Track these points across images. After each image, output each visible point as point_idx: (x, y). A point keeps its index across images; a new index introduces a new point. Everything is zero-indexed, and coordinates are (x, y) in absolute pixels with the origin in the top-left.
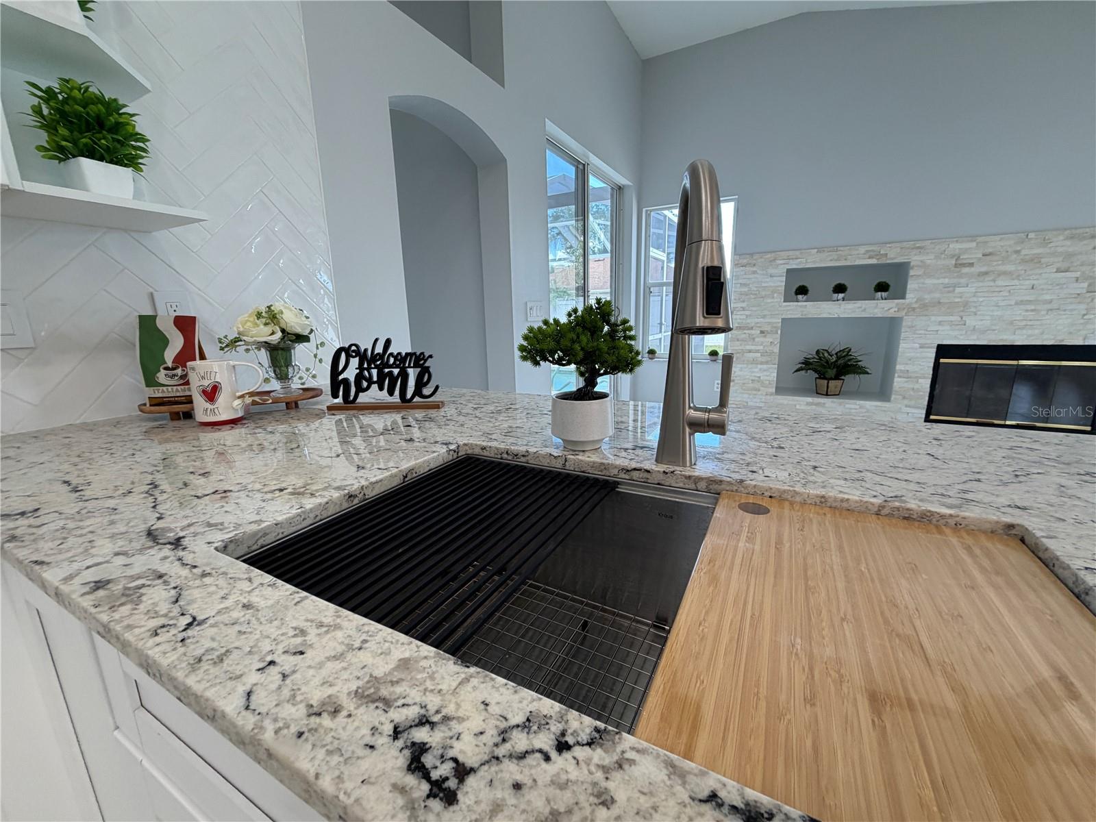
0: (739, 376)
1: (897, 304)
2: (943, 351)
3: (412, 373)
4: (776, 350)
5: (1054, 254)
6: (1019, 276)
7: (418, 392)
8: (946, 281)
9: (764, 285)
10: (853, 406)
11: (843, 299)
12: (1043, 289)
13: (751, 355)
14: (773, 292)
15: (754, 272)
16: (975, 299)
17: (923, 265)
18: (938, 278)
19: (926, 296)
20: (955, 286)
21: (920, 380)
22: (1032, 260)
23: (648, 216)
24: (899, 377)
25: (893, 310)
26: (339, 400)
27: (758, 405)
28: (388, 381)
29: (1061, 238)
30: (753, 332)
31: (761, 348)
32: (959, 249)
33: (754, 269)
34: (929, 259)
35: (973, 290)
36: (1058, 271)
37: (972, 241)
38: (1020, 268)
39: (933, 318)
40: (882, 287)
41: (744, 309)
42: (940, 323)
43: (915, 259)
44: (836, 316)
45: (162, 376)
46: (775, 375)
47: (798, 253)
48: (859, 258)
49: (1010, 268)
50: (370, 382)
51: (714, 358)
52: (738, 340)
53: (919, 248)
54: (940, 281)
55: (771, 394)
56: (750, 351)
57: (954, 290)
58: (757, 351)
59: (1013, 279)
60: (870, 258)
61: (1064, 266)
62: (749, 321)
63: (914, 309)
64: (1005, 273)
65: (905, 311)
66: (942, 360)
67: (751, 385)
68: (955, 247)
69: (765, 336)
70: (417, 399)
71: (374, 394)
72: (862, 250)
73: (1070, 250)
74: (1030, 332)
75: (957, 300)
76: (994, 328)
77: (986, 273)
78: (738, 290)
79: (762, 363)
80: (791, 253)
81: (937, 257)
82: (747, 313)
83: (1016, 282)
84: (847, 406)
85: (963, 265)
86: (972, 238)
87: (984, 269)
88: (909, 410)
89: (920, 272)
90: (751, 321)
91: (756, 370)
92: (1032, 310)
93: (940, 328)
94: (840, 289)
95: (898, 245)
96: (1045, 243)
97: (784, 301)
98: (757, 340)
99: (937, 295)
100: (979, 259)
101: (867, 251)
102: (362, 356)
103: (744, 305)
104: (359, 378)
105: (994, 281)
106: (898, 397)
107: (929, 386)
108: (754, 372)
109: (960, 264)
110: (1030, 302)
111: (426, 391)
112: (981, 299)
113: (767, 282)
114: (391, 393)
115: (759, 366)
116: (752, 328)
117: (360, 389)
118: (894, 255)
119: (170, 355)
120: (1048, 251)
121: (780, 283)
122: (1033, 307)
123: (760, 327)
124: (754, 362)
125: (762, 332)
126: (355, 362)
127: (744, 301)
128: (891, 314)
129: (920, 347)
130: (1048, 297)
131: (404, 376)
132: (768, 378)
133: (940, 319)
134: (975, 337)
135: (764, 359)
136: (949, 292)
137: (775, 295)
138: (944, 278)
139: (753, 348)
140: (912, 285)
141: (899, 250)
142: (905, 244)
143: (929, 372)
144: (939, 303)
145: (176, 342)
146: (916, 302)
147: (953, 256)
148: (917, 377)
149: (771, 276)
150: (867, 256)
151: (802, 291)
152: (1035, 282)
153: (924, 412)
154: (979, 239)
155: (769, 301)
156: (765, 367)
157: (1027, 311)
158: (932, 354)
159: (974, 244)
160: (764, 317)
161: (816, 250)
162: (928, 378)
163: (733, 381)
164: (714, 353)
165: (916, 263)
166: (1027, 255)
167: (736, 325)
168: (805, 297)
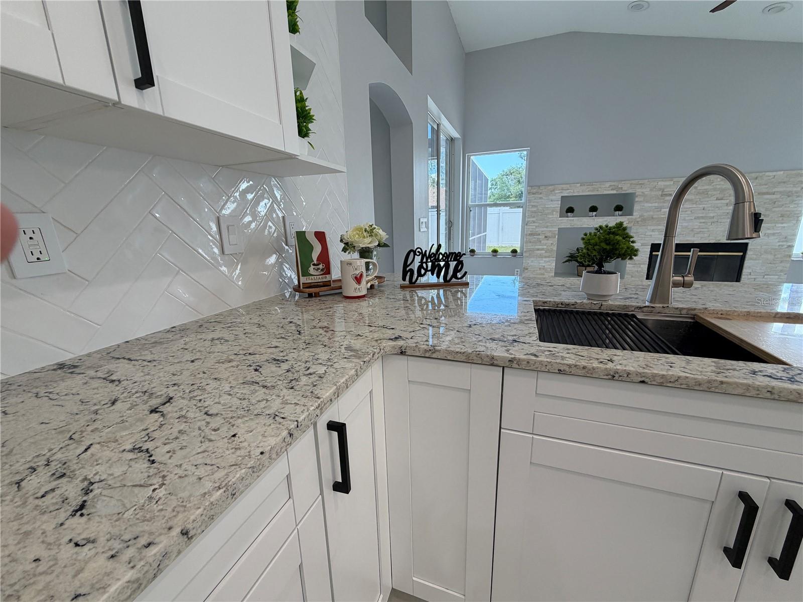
0: (531, 266)
1: (628, 219)
2: (654, 247)
3: (453, 264)
4: (555, 248)
5: (715, 189)
6: (697, 202)
7: (454, 276)
8: (656, 205)
9: (547, 206)
11: (596, 216)
12: (709, 210)
13: (539, 252)
14: (553, 211)
15: (541, 198)
17: (643, 195)
18: (652, 203)
19: (645, 214)
20: (661, 208)
21: (642, 266)
22: (703, 193)
23: (469, 159)
26: (407, 282)
28: (436, 269)
30: (540, 237)
31: (545, 247)
32: (664, 185)
33: (541, 196)
34: (647, 191)
36: (717, 199)
37: (672, 180)
38: (697, 197)
39: (649, 228)
40: (619, 208)
41: (534, 222)
42: (653, 231)
43: (639, 191)
44: (592, 226)
45: (312, 270)
46: (554, 264)
47: (568, 186)
48: (605, 190)
49: (691, 197)
50: (426, 270)
51: (514, 254)
52: (530, 242)
53: (641, 184)
54: (653, 205)
56: (538, 250)
57: (661, 210)
58: (542, 249)
59: (693, 204)
60: (612, 190)
61: (720, 196)
62: (537, 230)
63: (638, 222)
65: (633, 223)
66: (654, 253)
67: (539, 272)
68: (661, 184)
69: (548, 240)
70: (454, 280)
71: (430, 278)
72: (608, 185)
73: (724, 187)
74: (702, 235)
75: (662, 216)
76: (682, 233)
78: (530, 209)
79: (546, 257)
80: (564, 186)
81: (651, 190)
82: (537, 224)
83: (694, 206)
85: (666, 195)
86: (671, 179)
89: (641, 199)
90: (539, 230)
91: (541, 262)
92: (704, 222)
93: (653, 233)
94: (593, 209)
95: (628, 182)
96: (711, 183)
97: (560, 217)
98: (542, 242)
99: (651, 213)
101: (611, 186)
102: (423, 255)
103: (534, 219)
104: (420, 267)
106: (628, 276)
107: (646, 269)
108: (539, 263)
109: (664, 195)
110: (702, 218)
111: (459, 275)
113: (549, 204)
114: (438, 276)
115: (544, 259)
116: (538, 235)
117: (420, 275)
118: (626, 188)
119: (315, 256)
120: (712, 188)
121: (557, 205)
122: (704, 221)
123: (545, 234)
124: (541, 256)
125: (546, 237)
126: (418, 259)
127: (534, 217)
129: (642, 245)
130: (712, 215)
131: (447, 266)
132: (548, 267)
133: (653, 228)
135: (547, 254)
136: (658, 211)
137: (554, 213)
138: (656, 202)
139: (540, 247)
140: (637, 207)
141: (629, 185)
142: (633, 182)
143: (647, 261)
144: (652, 218)
145: (317, 249)
146: (639, 218)
147: (660, 189)
148: (639, 264)
149: (552, 201)
150: (611, 188)
151: (570, 210)
152: (705, 206)
154: (675, 180)
155: (550, 216)
156: (547, 259)
157: (701, 223)
158: (648, 249)
159: (672, 183)
160: (547, 227)
161: (579, 184)
162: (646, 264)
163: (527, 269)
164: (514, 251)
165: (640, 194)
166: (700, 190)
167: (529, 232)
168: (572, 214)
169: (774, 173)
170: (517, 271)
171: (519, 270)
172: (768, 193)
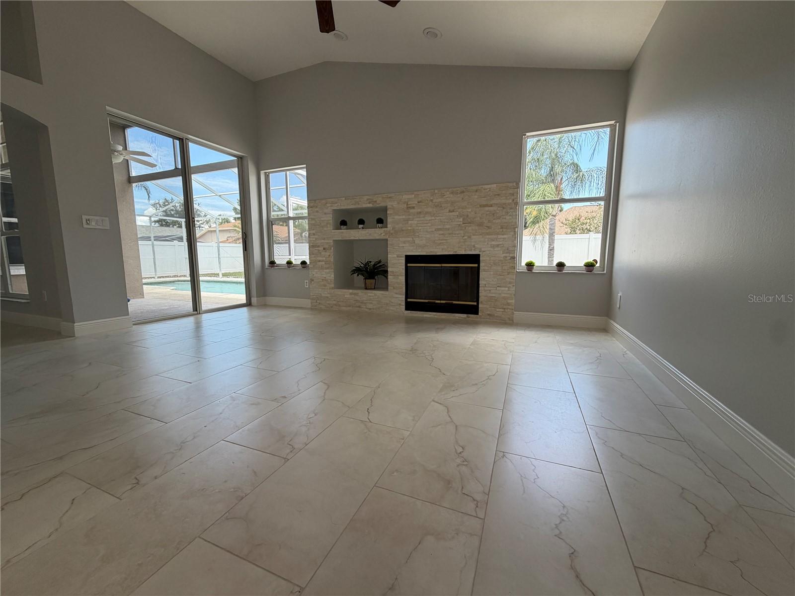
0: (316, 277)
1: (384, 231)
2: (409, 259)
4: (332, 260)
5: (446, 202)
6: (434, 214)
8: (404, 217)
9: (322, 219)
10: (371, 295)
11: (363, 228)
12: (445, 222)
13: (321, 263)
15: (317, 212)
16: (417, 228)
17: (392, 208)
18: (400, 215)
19: (397, 226)
20: (408, 220)
21: (400, 277)
22: (438, 205)
23: (267, 178)
24: (390, 275)
25: (383, 234)
27: (326, 295)
29: (448, 193)
30: (320, 249)
31: (324, 259)
32: (408, 198)
33: (317, 209)
34: (395, 204)
35: (416, 222)
36: (450, 211)
37: (413, 194)
38: (434, 209)
39: (401, 239)
40: (380, 221)
41: (314, 234)
42: (404, 242)
43: (389, 204)
44: (357, 238)
46: (333, 276)
47: (336, 200)
48: (364, 203)
49: (430, 210)
51: (303, 265)
53: (390, 198)
54: (401, 217)
55: (332, 288)
56: (319, 261)
57: (408, 222)
58: (323, 261)
59: (432, 216)
60: (369, 203)
61: (451, 208)
62: (317, 242)
63: (392, 234)
64: (427, 213)
65: (388, 235)
66: (409, 265)
67: (322, 283)
68: (405, 197)
69: (326, 251)
72: (366, 198)
73: (453, 199)
74: (443, 247)
75: (409, 228)
76: (427, 245)
77: (420, 212)
78: (311, 222)
80: (333, 200)
81: (398, 203)
82: (316, 237)
83: (433, 218)
84: (369, 294)
86: (412, 192)
87: (419, 210)
88: (397, 296)
89: (391, 212)
90: (319, 242)
92: (442, 234)
93: (405, 245)
94: (361, 222)
95: (380, 195)
96: (443, 196)
97: (334, 229)
98: (322, 253)
99: (401, 225)
100: (416, 204)
101: (368, 199)
103: (314, 232)
105: (424, 217)
106: (391, 288)
107: (404, 280)
108: (322, 274)
109: (409, 207)
110: (440, 229)
112: (420, 228)
113: (324, 217)
115: (325, 270)
116: (319, 246)
118: (380, 202)
120: (444, 200)
121: (329, 218)
122: (442, 232)
123: (323, 246)
124: (322, 268)
125: (324, 249)
127: (314, 230)
128: (382, 237)
129: (397, 257)
130: (448, 227)
132: (329, 278)
133: (404, 239)
134: (420, 250)
135: (327, 266)
136: (406, 223)
137: (328, 225)
138: (403, 215)
139: (321, 259)
140: (389, 220)
141: (381, 199)
142: (384, 196)
143: (404, 271)
144: (402, 230)
146: (392, 230)
147: (405, 203)
148: (397, 275)
149: (325, 214)
150: (368, 202)
151: (343, 223)
152: (441, 218)
153: (404, 297)
154: (415, 193)
155: (325, 229)
156: (328, 271)
157: (440, 234)
158: (403, 261)
159: (413, 196)
160: (324, 239)
161: (344, 198)
162: (403, 276)
163: (313, 280)
164: (304, 263)
165: (390, 207)
166: (436, 202)
167: (311, 244)
168: (345, 227)
169: (489, 186)
170: (307, 283)
171: (307, 281)
172: (487, 206)
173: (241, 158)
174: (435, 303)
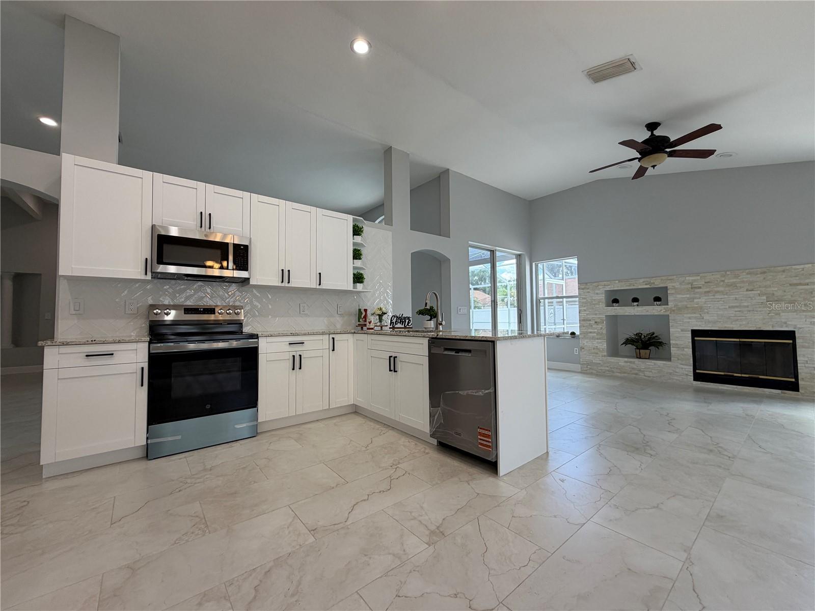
0: (586, 346)
1: (664, 308)
2: (695, 333)
3: (407, 321)
4: (604, 332)
5: (743, 282)
6: (727, 293)
7: (408, 325)
8: (688, 296)
9: (594, 298)
10: (649, 364)
11: (638, 305)
12: (741, 300)
14: (599, 302)
15: (588, 292)
16: (706, 305)
17: (674, 288)
18: (684, 295)
19: (679, 304)
20: (694, 298)
21: (685, 349)
22: (731, 285)
23: (537, 266)
24: (673, 347)
25: (662, 311)
26: (392, 326)
27: (598, 362)
28: (401, 322)
29: (744, 274)
30: (591, 322)
31: (596, 330)
32: (692, 280)
33: (589, 290)
34: (677, 285)
35: (703, 300)
36: (748, 290)
37: (699, 276)
38: (727, 289)
39: (685, 315)
40: (657, 299)
41: (585, 310)
42: (690, 318)
43: (670, 285)
44: (633, 314)
45: (361, 320)
46: (606, 345)
47: (609, 283)
48: (641, 285)
49: (721, 289)
50: (398, 322)
51: (573, 336)
52: (584, 327)
53: (670, 279)
55: (605, 356)
56: (591, 333)
57: (693, 301)
58: (594, 332)
59: (724, 295)
60: (646, 285)
61: (750, 288)
62: (588, 316)
63: (674, 310)
64: (717, 292)
65: (669, 311)
66: (696, 338)
67: (593, 351)
68: (689, 279)
69: (598, 325)
70: (408, 326)
71: (399, 325)
72: (641, 281)
73: (751, 280)
74: (740, 323)
75: (696, 306)
76: (720, 320)
77: (709, 292)
78: (581, 301)
79: (597, 339)
80: (605, 283)
81: (680, 284)
82: (588, 312)
83: (726, 296)
84: (647, 363)
85: (696, 288)
86: (697, 274)
87: (708, 290)
88: (682, 366)
89: (673, 292)
90: (590, 317)
91: (594, 343)
92: (740, 311)
93: (690, 320)
94: (635, 300)
95: (659, 278)
96: (737, 276)
97: (606, 307)
98: (594, 326)
99: (685, 303)
100: (703, 285)
101: (644, 282)
102: (397, 317)
103: (585, 308)
104: (396, 321)
105: (714, 295)
106: (675, 359)
107: (691, 353)
108: (593, 344)
109: (694, 287)
110: (737, 307)
111: (410, 324)
112: (709, 305)
113: (595, 297)
114: (402, 325)
115: (597, 341)
116: (590, 320)
117: (396, 324)
118: (658, 283)
119: (362, 316)
120: (739, 280)
121: (602, 297)
122: (739, 309)
123: (594, 320)
124: (593, 338)
125: (596, 322)
126: (395, 318)
127: (585, 306)
128: (662, 313)
129: (682, 331)
130: (745, 304)
131: (405, 321)
132: (601, 347)
133: (689, 315)
134: (710, 326)
135: (598, 337)
136: (691, 301)
138: (687, 294)
139: (592, 330)
140: (670, 298)
141: (660, 281)
142: (663, 278)
143: (690, 344)
144: (687, 307)
145: (364, 314)
146: (674, 307)
147: (689, 283)
148: (682, 348)
149: (597, 294)
150: (644, 284)
151: (616, 301)
152: (737, 296)
153: (692, 368)
154: (701, 275)
155: (598, 306)
156: (599, 341)
157: (736, 311)
158: (689, 335)
159: (699, 278)
160: (596, 314)
161: (617, 281)
162: (689, 348)
163: (583, 348)
164: (573, 334)
165: (671, 287)
166: (728, 282)
167: (582, 319)
168: (617, 304)
169: (802, 266)
171: (577, 349)
172: (800, 284)
173: (519, 255)
174: (733, 376)
